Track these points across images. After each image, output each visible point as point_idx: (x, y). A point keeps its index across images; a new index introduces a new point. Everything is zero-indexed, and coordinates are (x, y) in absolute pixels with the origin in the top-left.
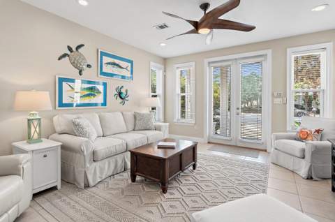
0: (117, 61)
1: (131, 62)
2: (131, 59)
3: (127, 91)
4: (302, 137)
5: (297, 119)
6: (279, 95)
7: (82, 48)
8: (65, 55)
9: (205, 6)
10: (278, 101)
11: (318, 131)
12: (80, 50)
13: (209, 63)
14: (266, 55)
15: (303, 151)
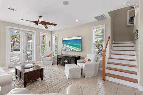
11: (51, 54)
14: (34, 32)
15: (51, 59)
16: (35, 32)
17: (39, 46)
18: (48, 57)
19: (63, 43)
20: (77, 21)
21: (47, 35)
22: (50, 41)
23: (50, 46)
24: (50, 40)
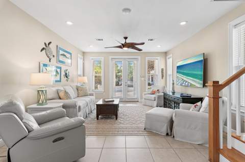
0: (65, 54)
1: (71, 54)
2: (71, 52)
3: (69, 73)
4: (153, 93)
5: (149, 87)
6: (143, 77)
7: (51, 44)
8: (43, 49)
9: (126, 38)
10: (143, 79)
11: (158, 90)
12: (50, 46)
13: (112, 59)
14: (138, 59)
15: (155, 98)
16: (139, 57)
17: (144, 77)
18: (153, 94)
19: (177, 72)
20: (183, 23)
21: (157, 59)
22: (162, 70)
23: (163, 76)
24: (163, 67)
